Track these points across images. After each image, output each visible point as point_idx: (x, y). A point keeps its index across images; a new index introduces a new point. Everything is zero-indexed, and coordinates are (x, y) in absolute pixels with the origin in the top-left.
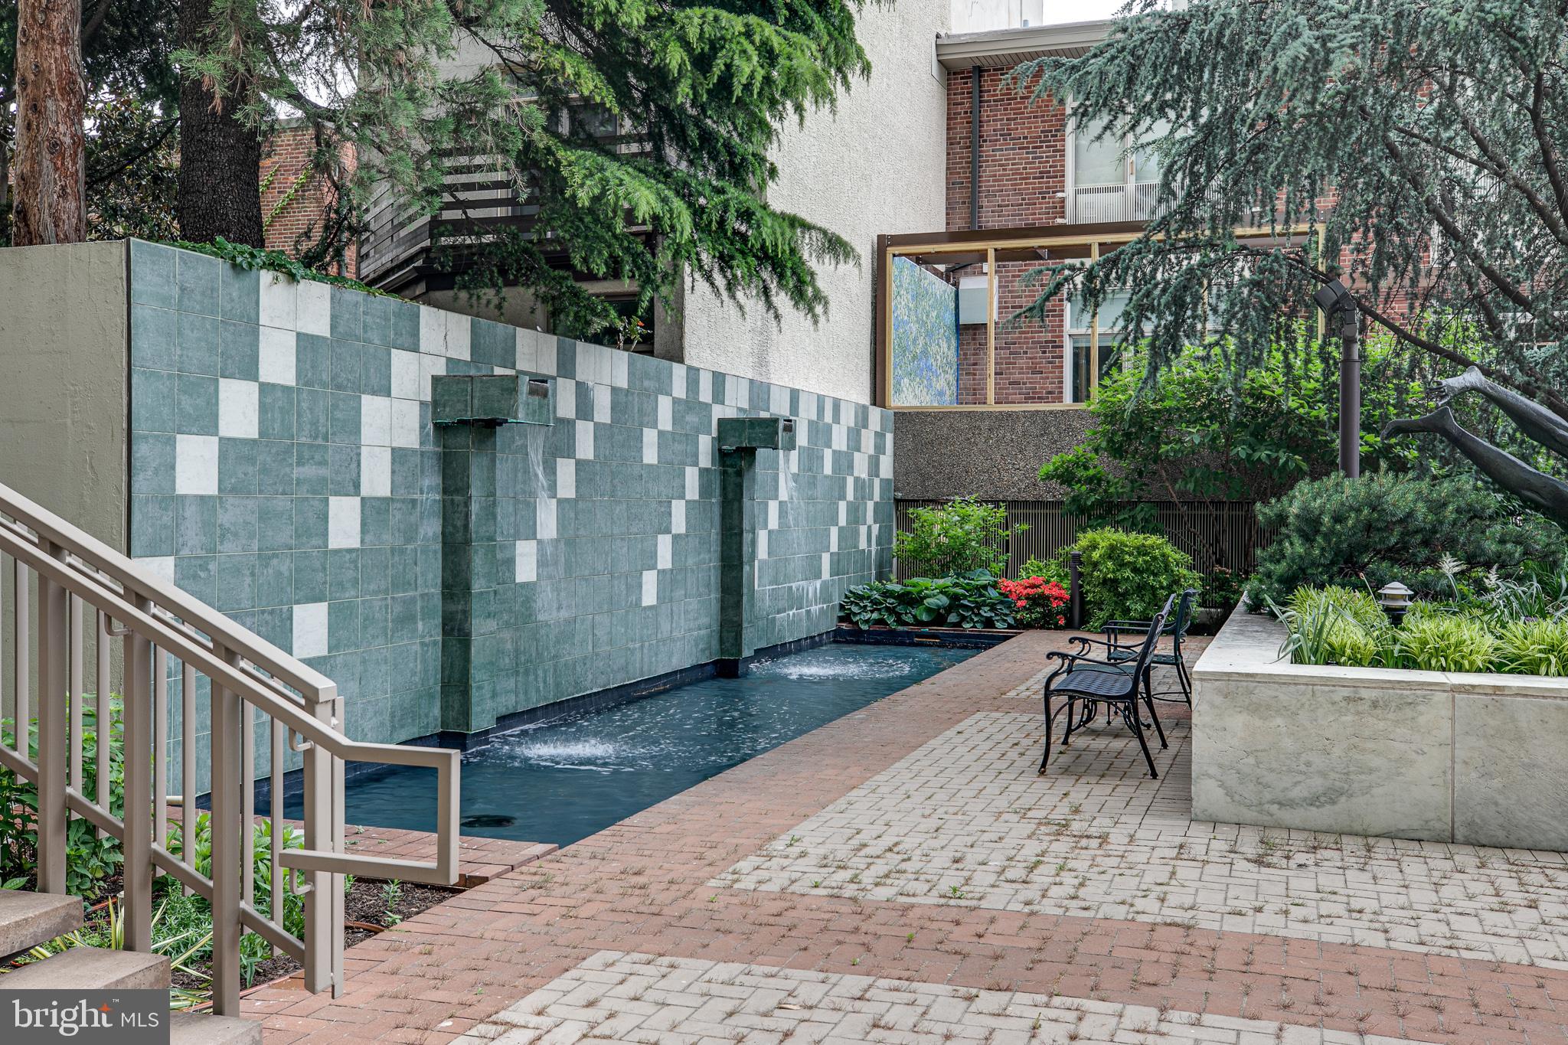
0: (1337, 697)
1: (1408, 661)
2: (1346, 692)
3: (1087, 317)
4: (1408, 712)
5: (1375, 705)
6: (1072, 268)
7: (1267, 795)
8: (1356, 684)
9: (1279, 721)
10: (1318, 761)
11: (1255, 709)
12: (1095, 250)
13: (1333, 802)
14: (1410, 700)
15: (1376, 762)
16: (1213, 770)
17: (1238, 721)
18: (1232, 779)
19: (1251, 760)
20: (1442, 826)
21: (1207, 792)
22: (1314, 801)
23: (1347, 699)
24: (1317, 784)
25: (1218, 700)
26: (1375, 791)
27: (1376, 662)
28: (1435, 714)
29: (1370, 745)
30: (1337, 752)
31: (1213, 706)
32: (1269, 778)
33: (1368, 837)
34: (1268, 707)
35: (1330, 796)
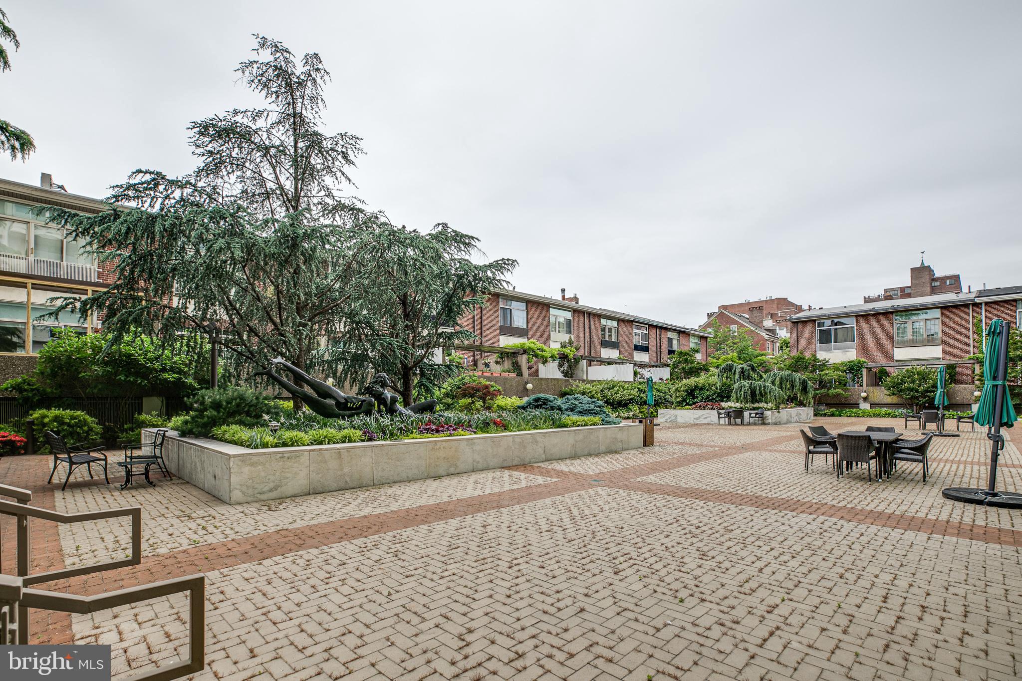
0: (277, 457)
1: (285, 445)
2: (280, 455)
3: (82, 320)
4: (298, 459)
5: (288, 458)
6: (75, 299)
7: (256, 491)
8: (283, 452)
9: (260, 467)
10: (272, 478)
11: (252, 465)
12: (90, 293)
13: (276, 490)
14: (297, 456)
15: (289, 475)
16: (238, 487)
17: (246, 470)
18: (244, 489)
19: (251, 481)
20: (306, 491)
21: (237, 495)
22: (271, 491)
23: (281, 457)
24: (272, 485)
25: (240, 463)
26: (289, 484)
27: (276, 446)
28: (305, 459)
29: (287, 470)
30: (277, 474)
31: (238, 465)
32: (257, 486)
33: (293, 497)
34: (256, 463)
35: (276, 488)
